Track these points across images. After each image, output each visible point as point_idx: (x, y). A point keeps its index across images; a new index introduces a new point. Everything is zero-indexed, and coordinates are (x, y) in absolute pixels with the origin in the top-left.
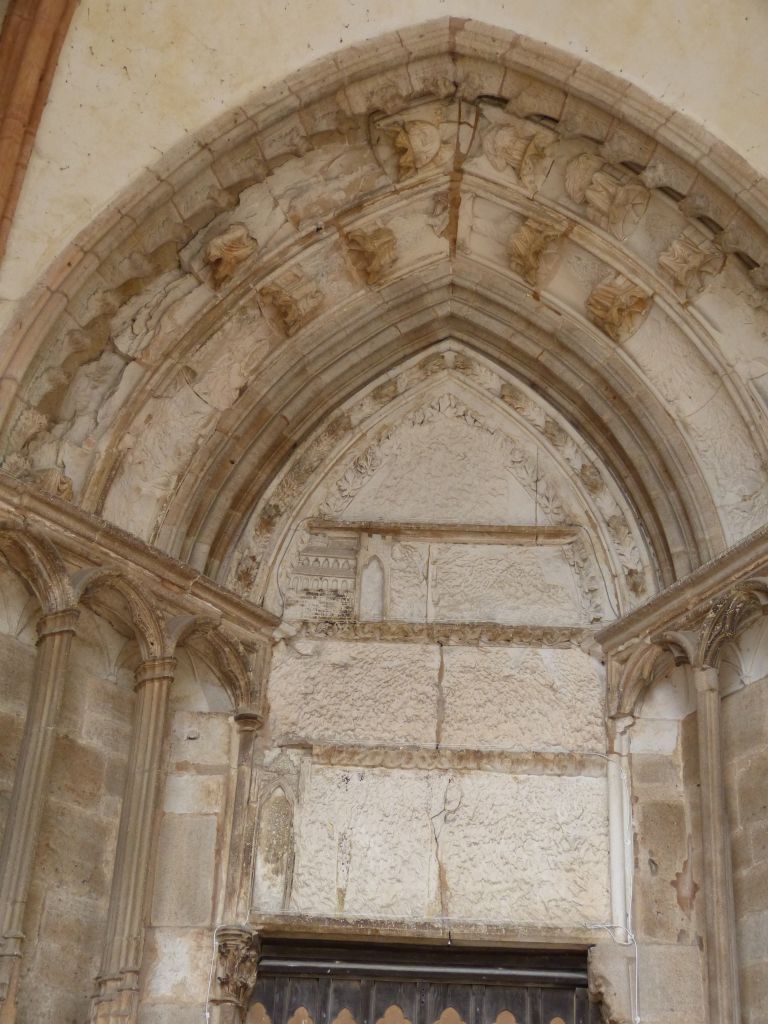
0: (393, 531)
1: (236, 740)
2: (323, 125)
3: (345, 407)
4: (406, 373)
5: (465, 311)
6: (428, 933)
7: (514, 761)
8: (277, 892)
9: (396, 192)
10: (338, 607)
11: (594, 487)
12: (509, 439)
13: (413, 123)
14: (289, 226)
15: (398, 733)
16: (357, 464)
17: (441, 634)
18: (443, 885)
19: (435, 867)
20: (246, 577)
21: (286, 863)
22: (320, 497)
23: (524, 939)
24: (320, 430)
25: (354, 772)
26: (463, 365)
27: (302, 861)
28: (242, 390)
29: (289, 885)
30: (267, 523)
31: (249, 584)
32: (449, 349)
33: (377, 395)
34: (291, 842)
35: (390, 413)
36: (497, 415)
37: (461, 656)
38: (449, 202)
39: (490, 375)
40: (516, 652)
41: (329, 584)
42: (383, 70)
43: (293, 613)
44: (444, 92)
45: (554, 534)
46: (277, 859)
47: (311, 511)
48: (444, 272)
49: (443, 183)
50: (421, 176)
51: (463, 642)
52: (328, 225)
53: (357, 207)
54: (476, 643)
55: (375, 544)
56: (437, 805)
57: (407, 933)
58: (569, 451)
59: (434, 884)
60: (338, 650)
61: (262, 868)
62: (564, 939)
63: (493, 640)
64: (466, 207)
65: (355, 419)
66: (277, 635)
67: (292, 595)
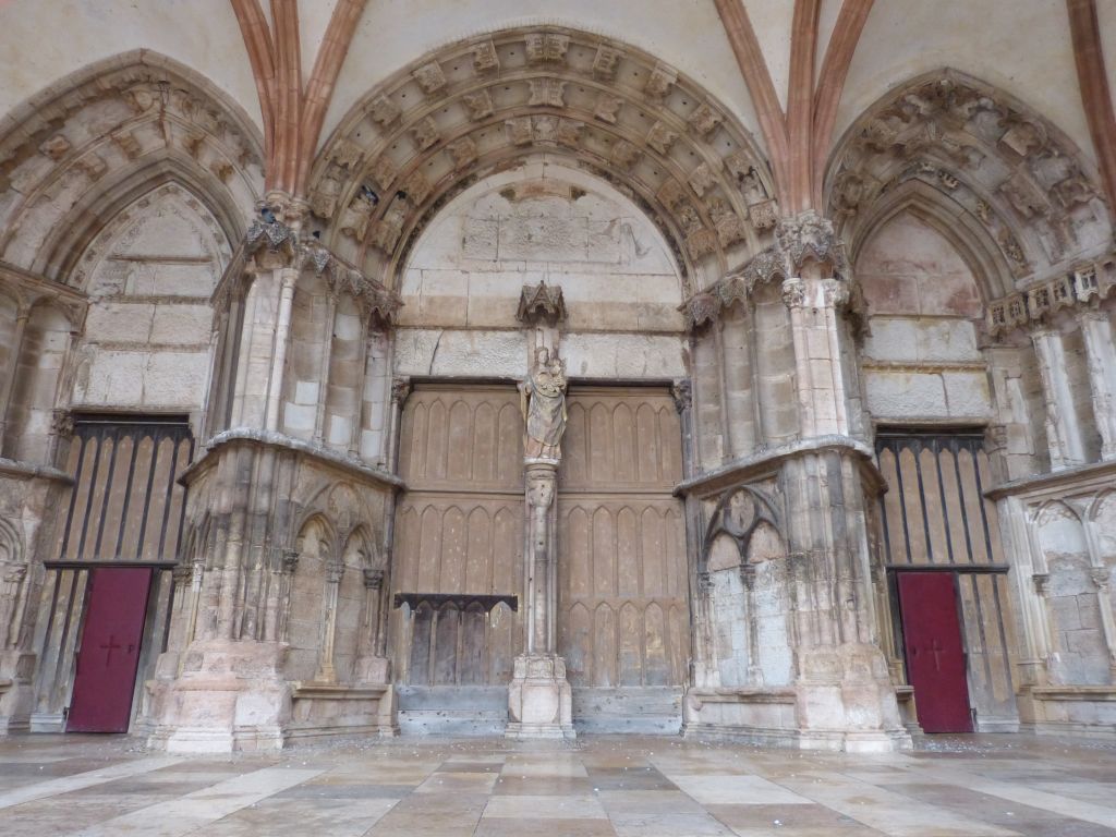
0: (141, 260)
1: (70, 341)
2: (91, 93)
3: (126, 209)
4: (153, 195)
5: (174, 170)
6: (132, 410)
7: (174, 348)
8: (81, 396)
9: (136, 120)
10: (116, 290)
11: (220, 242)
12: (192, 222)
13: (138, 92)
14: (89, 136)
15: (133, 337)
16: (130, 233)
17: (155, 300)
18: (144, 393)
19: (141, 387)
20: (78, 279)
21: (85, 386)
22: (114, 246)
23: (167, 411)
24: (115, 219)
25: (115, 353)
26: (176, 192)
27: (92, 385)
28: (74, 204)
29: (85, 394)
30: (89, 258)
31: (80, 282)
32: (171, 185)
33: (140, 205)
34: (88, 379)
35: (146, 212)
36: (188, 212)
37: (163, 308)
38: (160, 125)
39: (186, 196)
40: (183, 307)
41: (113, 282)
42: (114, 71)
43: (98, 293)
44: (143, 80)
45: (204, 260)
46: (83, 384)
47: (109, 253)
48: (163, 154)
49: (156, 117)
50: (146, 114)
51: (163, 303)
52: (107, 134)
53: (119, 127)
54: (168, 303)
55: (134, 265)
56: (145, 364)
57: (125, 410)
58: (213, 227)
59: (141, 393)
60: (116, 307)
61: (77, 388)
62: (181, 411)
63: (175, 302)
64: (167, 127)
65: (130, 214)
66: (89, 302)
67: (98, 286)
